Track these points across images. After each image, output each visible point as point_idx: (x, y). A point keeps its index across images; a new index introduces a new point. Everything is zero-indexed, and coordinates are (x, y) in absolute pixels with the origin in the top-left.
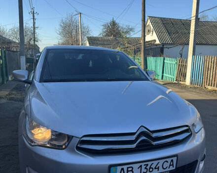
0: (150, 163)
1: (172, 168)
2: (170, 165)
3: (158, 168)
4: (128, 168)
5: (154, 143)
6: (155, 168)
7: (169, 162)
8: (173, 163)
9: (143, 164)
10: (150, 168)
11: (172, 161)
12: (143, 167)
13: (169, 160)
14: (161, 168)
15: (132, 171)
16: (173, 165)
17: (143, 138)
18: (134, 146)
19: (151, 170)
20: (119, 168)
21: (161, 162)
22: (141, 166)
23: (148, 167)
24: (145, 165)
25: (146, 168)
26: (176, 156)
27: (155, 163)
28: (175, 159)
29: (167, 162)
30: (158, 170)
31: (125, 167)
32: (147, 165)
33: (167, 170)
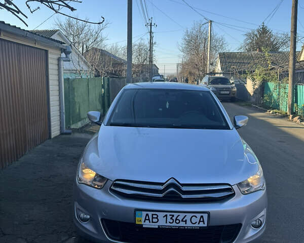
0: (176, 215)
1: (201, 225)
2: (200, 221)
3: (186, 221)
4: (153, 215)
5: (184, 196)
6: (182, 221)
7: (199, 218)
8: (203, 219)
9: (168, 214)
10: (176, 219)
11: (202, 217)
12: (169, 217)
13: (199, 215)
14: (189, 221)
15: (157, 218)
16: (203, 221)
17: (172, 189)
18: (161, 195)
19: (178, 221)
20: (144, 213)
21: (189, 216)
22: (166, 216)
23: (174, 218)
24: (170, 215)
25: (171, 218)
26: (208, 213)
27: (182, 216)
28: (205, 216)
29: (196, 217)
30: (186, 223)
31: (150, 214)
32: (173, 216)
33: (197, 225)
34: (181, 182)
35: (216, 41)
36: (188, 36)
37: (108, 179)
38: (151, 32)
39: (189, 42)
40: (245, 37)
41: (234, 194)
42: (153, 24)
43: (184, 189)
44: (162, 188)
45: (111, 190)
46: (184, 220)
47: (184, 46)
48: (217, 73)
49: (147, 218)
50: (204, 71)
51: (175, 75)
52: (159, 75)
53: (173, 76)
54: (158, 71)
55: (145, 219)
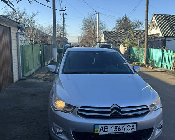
0: (118, 126)
1: (133, 130)
2: (132, 128)
3: (124, 129)
4: (105, 127)
5: (122, 115)
6: (122, 129)
8: (134, 127)
9: (114, 126)
10: (119, 128)
11: (133, 126)
12: (115, 128)
13: (131, 125)
14: (126, 129)
15: (107, 129)
16: (134, 128)
17: (115, 111)
18: (110, 115)
19: (119, 130)
20: (100, 126)
21: (126, 126)
22: (113, 127)
23: (117, 128)
24: (115, 126)
25: (116, 128)
26: (137, 123)
27: (122, 126)
28: (135, 125)
29: (130, 126)
30: (124, 130)
31: (103, 126)
32: (117, 126)
33: (130, 131)
34: (121, 106)
35: (101, 24)
36: (85, 21)
37: (75, 107)
38: (64, 18)
39: (86, 25)
40: (116, 22)
41: (149, 111)
42: (65, 14)
43: (122, 110)
44: (110, 110)
45: (78, 113)
46: (123, 128)
47: (83, 27)
48: (102, 42)
49: (102, 129)
50: (95, 41)
51: (77, 43)
52: (68, 43)
53: (76, 44)
54: (67, 41)
55: (101, 130)
